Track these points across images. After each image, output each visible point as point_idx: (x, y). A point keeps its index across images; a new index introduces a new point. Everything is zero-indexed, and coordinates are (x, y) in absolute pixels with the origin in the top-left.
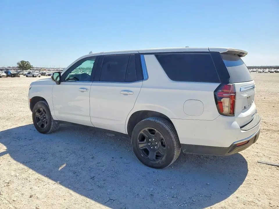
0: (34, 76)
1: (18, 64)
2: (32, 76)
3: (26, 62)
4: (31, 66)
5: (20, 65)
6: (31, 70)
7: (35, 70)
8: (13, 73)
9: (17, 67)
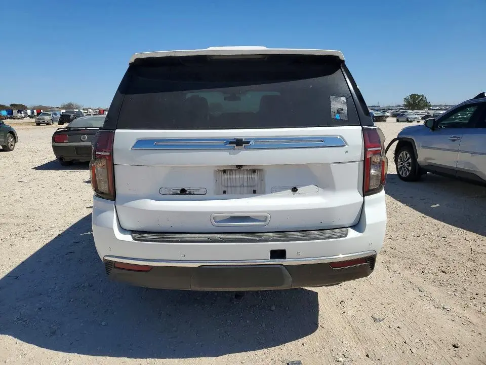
0: (409, 120)
1: (406, 100)
2: (405, 119)
3: (419, 96)
4: (427, 102)
5: (409, 102)
6: (429, 109)
7: (436, 110)
8: (377, 115)
9: (404, 105)
